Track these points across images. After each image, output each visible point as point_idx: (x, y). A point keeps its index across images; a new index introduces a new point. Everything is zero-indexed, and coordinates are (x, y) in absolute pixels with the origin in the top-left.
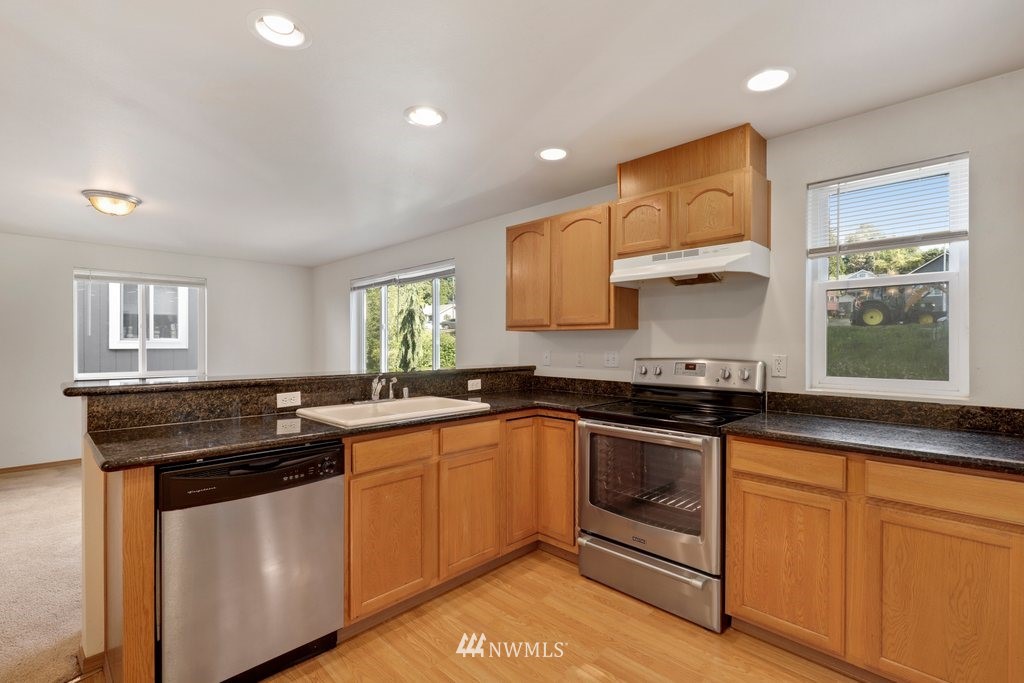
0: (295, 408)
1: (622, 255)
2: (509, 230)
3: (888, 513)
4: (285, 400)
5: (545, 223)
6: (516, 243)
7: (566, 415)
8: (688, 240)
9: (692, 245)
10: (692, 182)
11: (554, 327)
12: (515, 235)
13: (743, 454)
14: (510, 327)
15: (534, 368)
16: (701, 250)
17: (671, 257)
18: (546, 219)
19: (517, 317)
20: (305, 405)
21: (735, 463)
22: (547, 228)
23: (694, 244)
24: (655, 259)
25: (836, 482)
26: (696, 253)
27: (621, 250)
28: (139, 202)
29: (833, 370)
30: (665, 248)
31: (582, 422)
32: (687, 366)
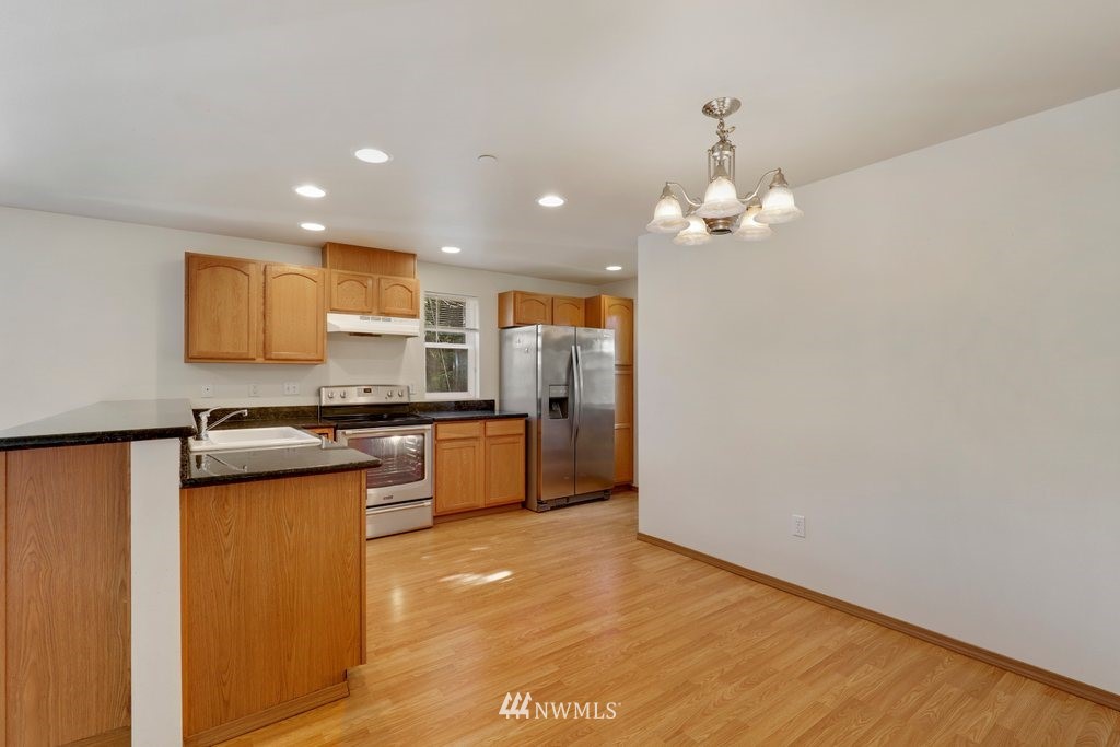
5: (251, 265)
8: (385, 311)
9: (387, 314)
10: (386, 277)
14: (191, 359)
16: (393, 319)
21: (440, 436)
23: (388, 314)
24: (362, 318)
26: (390, 320)
27: (332, 307)
29: (430, 390)
30: (370, 312)
31: (348, 432)
32: (365, 391)
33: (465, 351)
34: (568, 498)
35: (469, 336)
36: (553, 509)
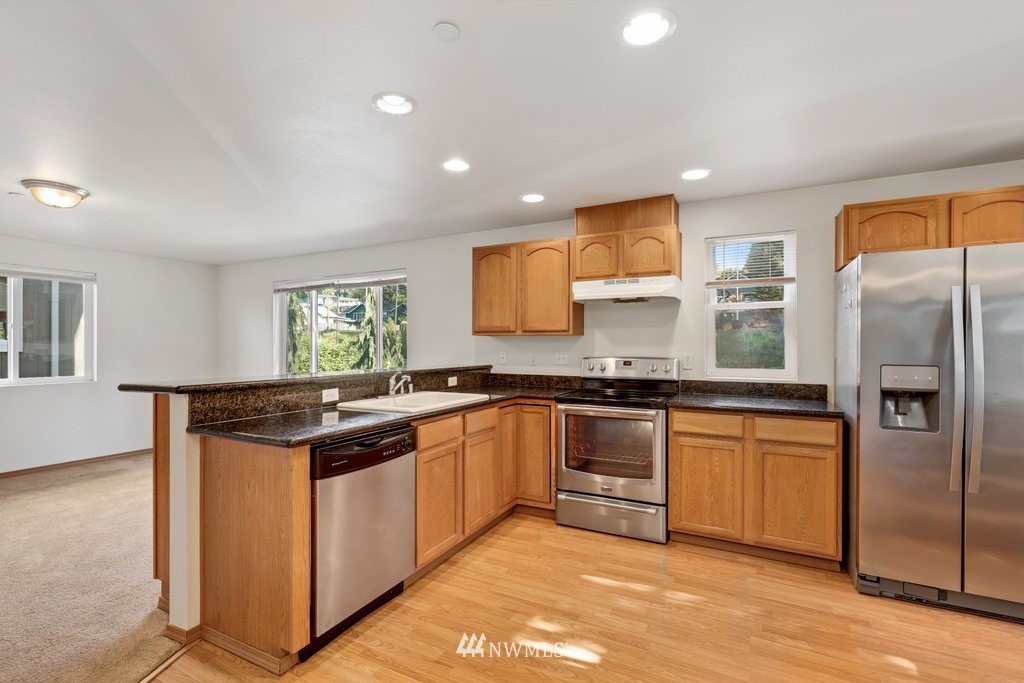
0: (334, 404)
1: (578, 279)
2: (476, 251)
3: (767, 447)
4: (330, 395)
5: (512, 248)
6: (483, 262)
7: (542, 402)
8: (632, 272)
9: (634, 275)
10: (633, 231)
11: (519, 332)
12: (481, 255)
13: (682, 421)
14: (476, 332)
15: (491, 367)
16: (641, 279)
17: (618, 282)
18: (513, 245)
19: (483, 323)
20: (342, 400)
22: (513, 252)
23: (636, 275)
24: (606, 283)
25: (738, 432)
26: (637, 281)
27: (578, 275)
28: (88, 195)
29: (720, 364)
30: (614, 276)
31: (561, 406)
32: (625, 363)
33: (781, 310)
34: (943, 593)
35: (789, 290)
36: (899, 598)
